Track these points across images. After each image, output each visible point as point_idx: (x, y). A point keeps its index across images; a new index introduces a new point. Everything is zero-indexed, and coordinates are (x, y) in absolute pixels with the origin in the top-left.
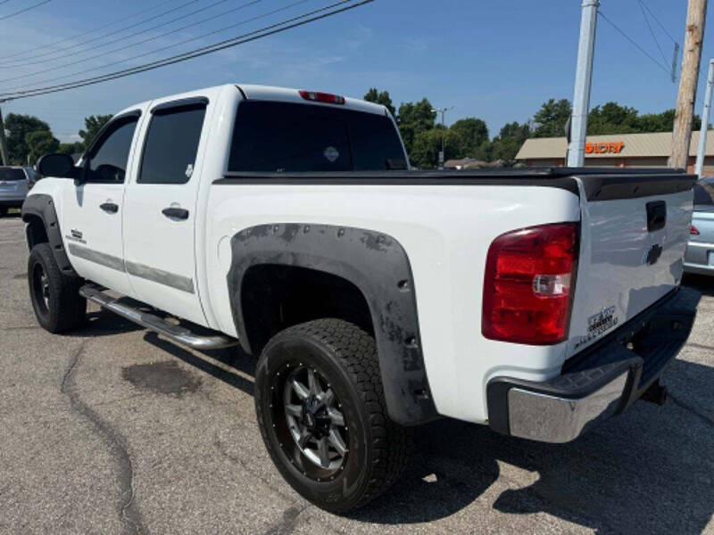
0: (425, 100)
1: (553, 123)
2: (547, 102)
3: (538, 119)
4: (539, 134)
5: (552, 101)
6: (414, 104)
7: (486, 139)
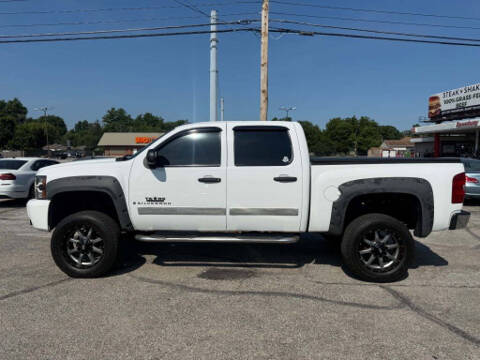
0: (16, 100)
1: (116, 123)
2: (110, 109)
3: (105, 119)
4: (108, 130)
5: (113, 109)
6: (6, 101)
7: (66, 131)
